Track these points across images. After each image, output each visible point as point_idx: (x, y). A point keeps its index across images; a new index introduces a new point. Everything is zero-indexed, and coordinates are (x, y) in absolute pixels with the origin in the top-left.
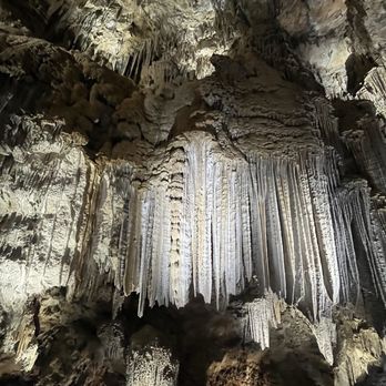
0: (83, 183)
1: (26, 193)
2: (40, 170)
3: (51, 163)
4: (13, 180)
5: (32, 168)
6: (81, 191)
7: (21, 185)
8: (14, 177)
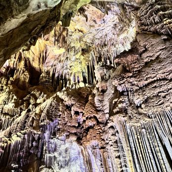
0: (82, 157)
1: (64, 169)
2: (66, 157)
3: (68, 152)
4: (59, 165)
5: (63, 157)
6: (82, 161)
7: (61, 167)
8: (58, 164)
